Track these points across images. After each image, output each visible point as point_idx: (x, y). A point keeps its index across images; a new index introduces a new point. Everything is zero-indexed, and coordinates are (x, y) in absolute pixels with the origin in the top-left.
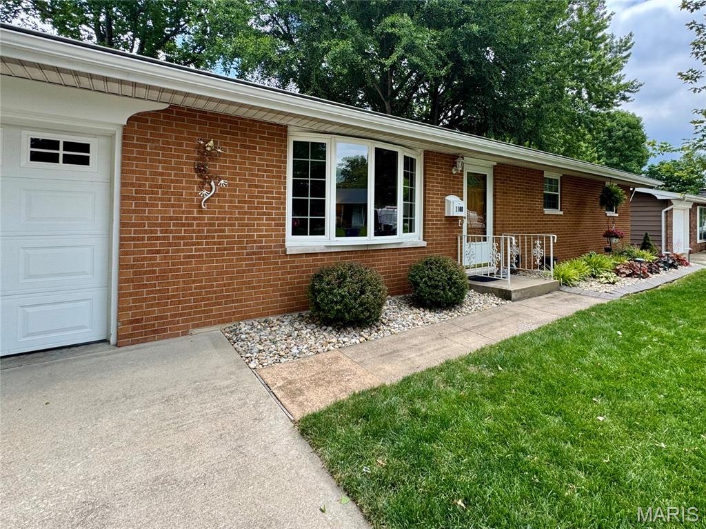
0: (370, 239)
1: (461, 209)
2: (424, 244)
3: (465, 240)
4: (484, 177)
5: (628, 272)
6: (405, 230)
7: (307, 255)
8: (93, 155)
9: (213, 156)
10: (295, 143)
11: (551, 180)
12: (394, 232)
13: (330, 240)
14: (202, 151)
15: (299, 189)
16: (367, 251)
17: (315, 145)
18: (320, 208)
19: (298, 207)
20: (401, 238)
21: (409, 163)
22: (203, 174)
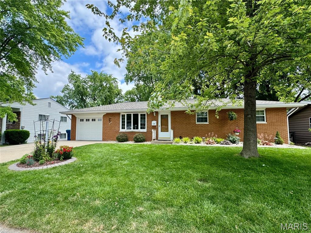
0: (132, 130)
1: (154, 124)
2: (146, 132)
3: (160, 131)
6: (141, 129)
7: (123, 132)
8: (102, 120)
12: (138, 129)
14: (109, 118)
15: (122, 122)
16: (132, 132)
17: (124, 115)
21: (143, 115)
22: (110, 121)
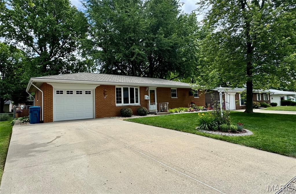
0: (130, 104)
1: (148, 98)
2: (140, 105)
3: (149, 104)
4: (154, 91)
5: (189, 111)
6: (136, 103)
7: (119, 107)
8: (91, 93)
9: (106, 92)
10: (116, 88)
11: (174, 90)
12: (134, 103)
13: (123, 104)
14: (104, 91)
15: (117, 96)
16: (129, 106)
17: (119, 88)
18: (121, 99)
19: (117, 99)
20: (135, 104)
21: (137, 90)
22: (105, 94)
